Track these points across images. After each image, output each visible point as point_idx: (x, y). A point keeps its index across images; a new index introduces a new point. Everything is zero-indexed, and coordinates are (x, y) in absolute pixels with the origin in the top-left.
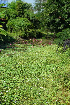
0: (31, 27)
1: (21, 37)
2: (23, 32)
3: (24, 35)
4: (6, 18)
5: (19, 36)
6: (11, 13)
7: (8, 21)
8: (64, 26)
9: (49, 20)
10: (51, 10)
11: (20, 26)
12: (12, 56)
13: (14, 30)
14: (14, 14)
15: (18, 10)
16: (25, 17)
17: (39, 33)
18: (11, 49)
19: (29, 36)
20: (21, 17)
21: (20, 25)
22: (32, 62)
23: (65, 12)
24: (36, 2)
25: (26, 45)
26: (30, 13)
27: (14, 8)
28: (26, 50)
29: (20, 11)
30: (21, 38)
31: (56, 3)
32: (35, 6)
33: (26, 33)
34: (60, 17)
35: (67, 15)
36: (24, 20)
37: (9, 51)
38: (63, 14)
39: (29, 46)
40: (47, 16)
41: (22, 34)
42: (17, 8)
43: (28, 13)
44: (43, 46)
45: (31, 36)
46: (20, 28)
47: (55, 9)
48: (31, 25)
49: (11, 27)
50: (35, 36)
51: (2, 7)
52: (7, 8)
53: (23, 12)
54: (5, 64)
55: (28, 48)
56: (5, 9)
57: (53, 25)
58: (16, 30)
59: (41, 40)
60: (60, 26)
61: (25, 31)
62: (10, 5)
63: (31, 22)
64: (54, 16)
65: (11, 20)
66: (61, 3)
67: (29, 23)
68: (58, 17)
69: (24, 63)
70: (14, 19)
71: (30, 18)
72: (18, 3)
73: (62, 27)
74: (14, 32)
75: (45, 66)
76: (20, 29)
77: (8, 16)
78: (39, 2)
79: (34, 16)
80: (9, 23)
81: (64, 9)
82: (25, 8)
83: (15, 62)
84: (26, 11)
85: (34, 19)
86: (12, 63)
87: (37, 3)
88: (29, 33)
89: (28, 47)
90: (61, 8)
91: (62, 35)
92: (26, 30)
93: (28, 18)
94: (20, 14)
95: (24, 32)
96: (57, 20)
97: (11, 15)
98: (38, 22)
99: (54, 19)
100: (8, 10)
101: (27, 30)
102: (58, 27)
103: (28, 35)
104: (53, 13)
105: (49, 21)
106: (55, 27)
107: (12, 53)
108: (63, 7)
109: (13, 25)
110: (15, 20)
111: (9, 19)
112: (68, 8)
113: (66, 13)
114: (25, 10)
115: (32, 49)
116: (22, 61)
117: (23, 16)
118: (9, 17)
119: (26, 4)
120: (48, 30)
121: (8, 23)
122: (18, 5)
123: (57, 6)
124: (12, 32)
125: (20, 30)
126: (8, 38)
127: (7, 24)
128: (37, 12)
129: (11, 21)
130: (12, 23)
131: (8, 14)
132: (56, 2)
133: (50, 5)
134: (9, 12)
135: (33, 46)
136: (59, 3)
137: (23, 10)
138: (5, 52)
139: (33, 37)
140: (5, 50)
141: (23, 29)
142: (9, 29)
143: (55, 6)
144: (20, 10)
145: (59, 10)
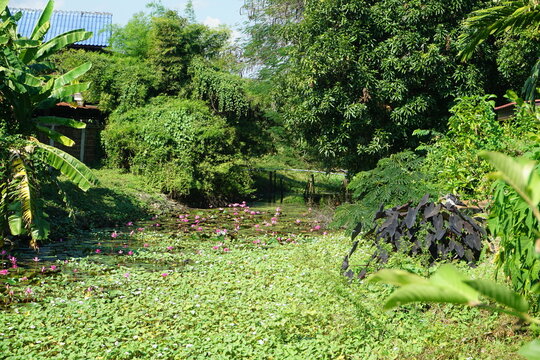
0: (224, 146)
1: (175, 195)
2: (184, 173)
3: (189, 186)
4: (97, 103)
5: (165, 191)
6: (127, 77)
7: (108, 114)
8: (386, 141)
9: (310, 108)
10: (323, 61)
11: (170, 142)
12: (113, 293)
13: (138, 163)
14: (142, 81)
15: (158, 63)
16: (195, 93)
17: (267, 176)
18: (112, 259)
19: (215, 192)
20: (173, 93)
21: (171, 133)
22: (210, 328)
23: (391, 68)
24: (252, 23)
25: (193, 237)
26: (220, 75)
27: (141, 53)
28: (188, 262)
29: (168, 64)
30: (172, 202)
31: (346, 26)
32: (247, 38)
33: (197, 175)
34: (366, 96)
35: (400, 86)
36: (189, 112)
37: (99, 268)
38: (380, 78)
39: (207, 243)
40: (300, 91)
41: (179, 180)
42: (156, 49)
43: (209, 73)
44: (281, 242)
45: (225, 192)
46: (169, 152)
47: (341, 57)
48: (227, 136)
49: (125, 144)
50: (248, 190)
51: (82, 47)
52: (106, 52)
53: (184, 70)
54: (64, 339)
55: (204, 252)
56: (94, 55)
57: (331, 137)
58: (150, 160)
59: (276, 208)
60: (367, 142)
61: (194, 164)
62: (120, 36)
63: (223, 121)
64: (336, 89)
65: (125, 111)
66: (373, 26)
67: (217, 127)
68: (356, 95)
69: (164, 335)
70: (138, 104)
71: (221, 103)
72: (158, 25)
73: (376, 144)
74: (141, 172)
75: (274, 347)
76: (168, 157)
77: (107, 89)
78: (269, 20)
79: (240, 90)
80: (114, 128)
81: (386, 55)
82: (198, 50)
83: (117, 330)
84: (202, 65)
85: (239, 106)
86: (99, 335)
87: (257, 27)
88: (216, 174)
89: (202, 246)
90: (371, 49)
91: (375, 186)
92: (201, 161)
93: (210, 98)
94: (168, 82)
95: (188, 172)
96: (353, 110)
97: (124, 86)
98: (261, 118)
99: (336, 104)
100: (113, 58)
101: (202, 158)
102: (359, 147)
103: (207, 186)
104: (329, 75)
105: (311, 116)
106: (345, 144)
107: (111, 278)
108: (382, 47)
109: (131, 133)
110: (146, 110)
111: (115, 105)
112: (405, 51)
113: (398, 75)
114: (196, 62)
115: (220, 258)
116: (155, 321)
117: (183, 91)
118: (117, 95)
119: (198, 32)
120: (310, 162)
121: (110, 127)
122: (160, 34)
123: (353, 39)
124: (127, 170)
125: (169, 160)
126: (107, 200)
127: (103, 132)
128: (258, 68)
129: (126, 115)
130: (127, 123)
131: (110, 82)
132: (344, 21)
133: (315, 33)
134: (115, 73)
135: (228, 240)
136: (361, 26)
137: (186, 63)
138: (77, 276)
139: (236, 197)
140: (83, 264)
141: (185, 156)
142: (114, 157)
143: (342, 39)
144: (172, 59)
145: (361, 59)
